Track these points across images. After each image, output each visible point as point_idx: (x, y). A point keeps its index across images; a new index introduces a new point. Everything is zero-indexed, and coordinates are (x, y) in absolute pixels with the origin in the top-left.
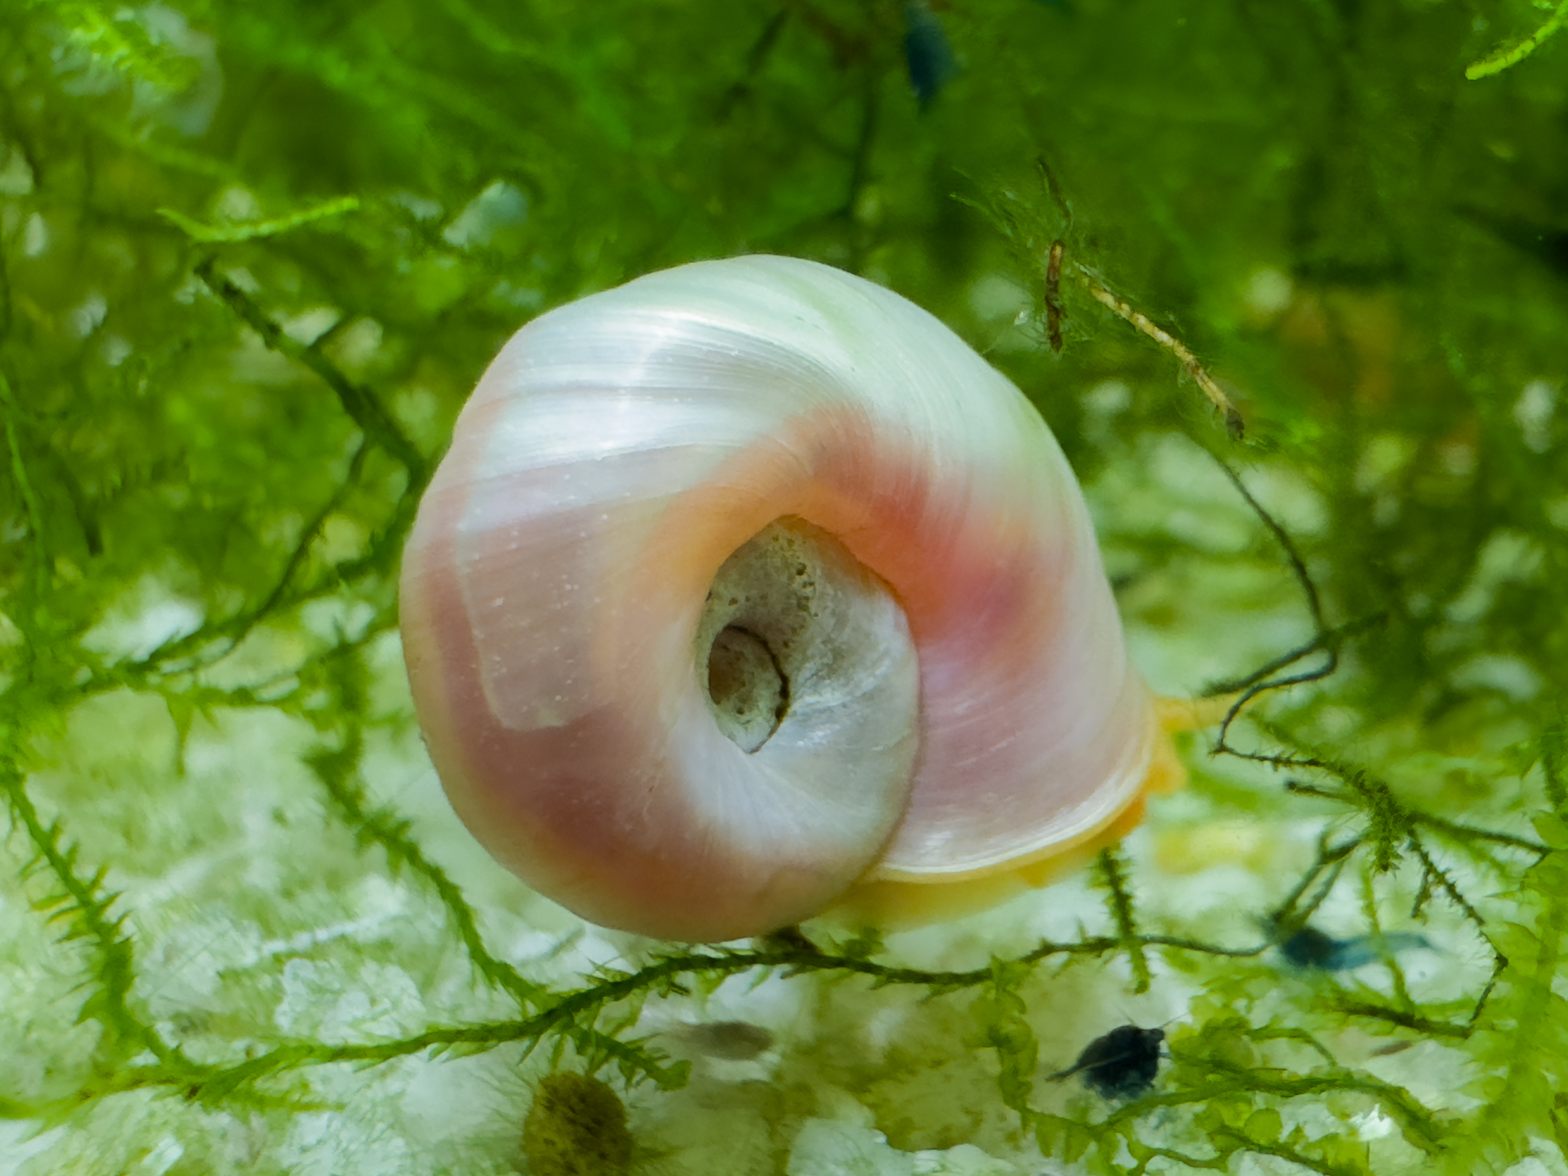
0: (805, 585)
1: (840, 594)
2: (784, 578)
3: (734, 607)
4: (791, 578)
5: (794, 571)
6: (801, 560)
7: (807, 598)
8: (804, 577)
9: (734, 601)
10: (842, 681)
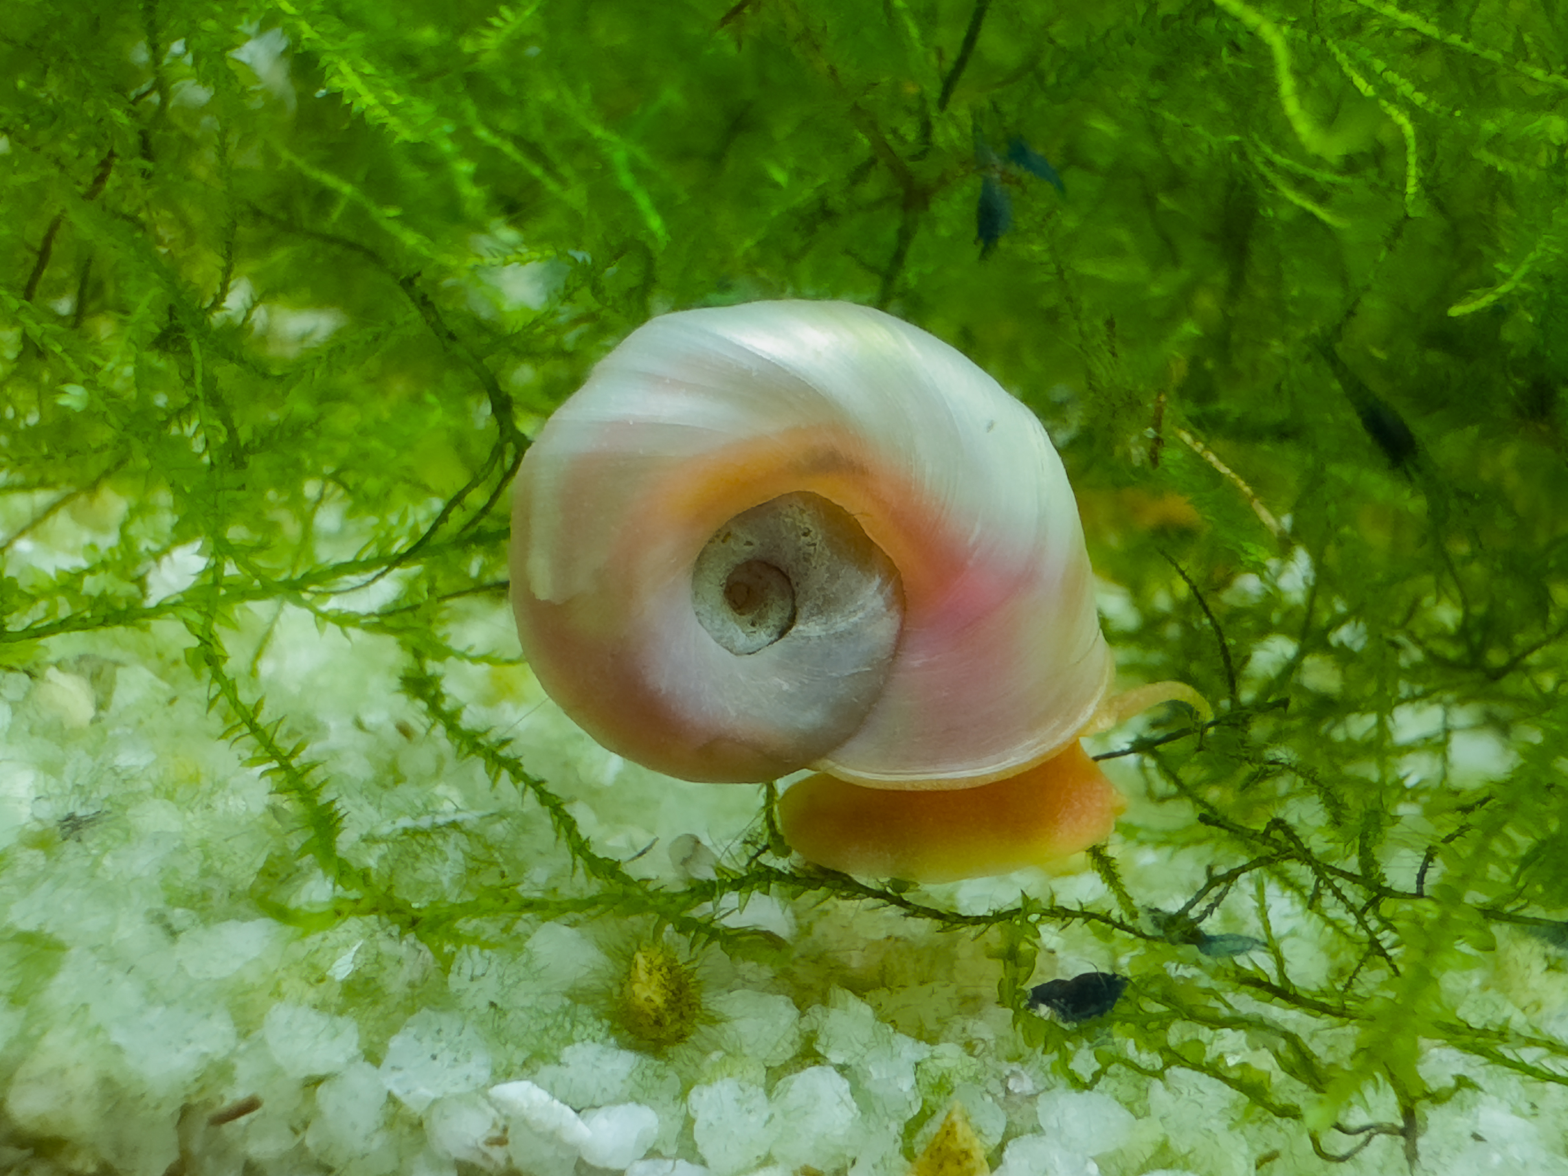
0: (809, 545)
1: (835, 557)
2: (792, 536)
3: (748, 548)
4: (798, 536)
5: (800, 533)
6: (807, 526)
7: (810, 554)
8: (808, 539)
9: (749, 543)
10: (824, 620)
